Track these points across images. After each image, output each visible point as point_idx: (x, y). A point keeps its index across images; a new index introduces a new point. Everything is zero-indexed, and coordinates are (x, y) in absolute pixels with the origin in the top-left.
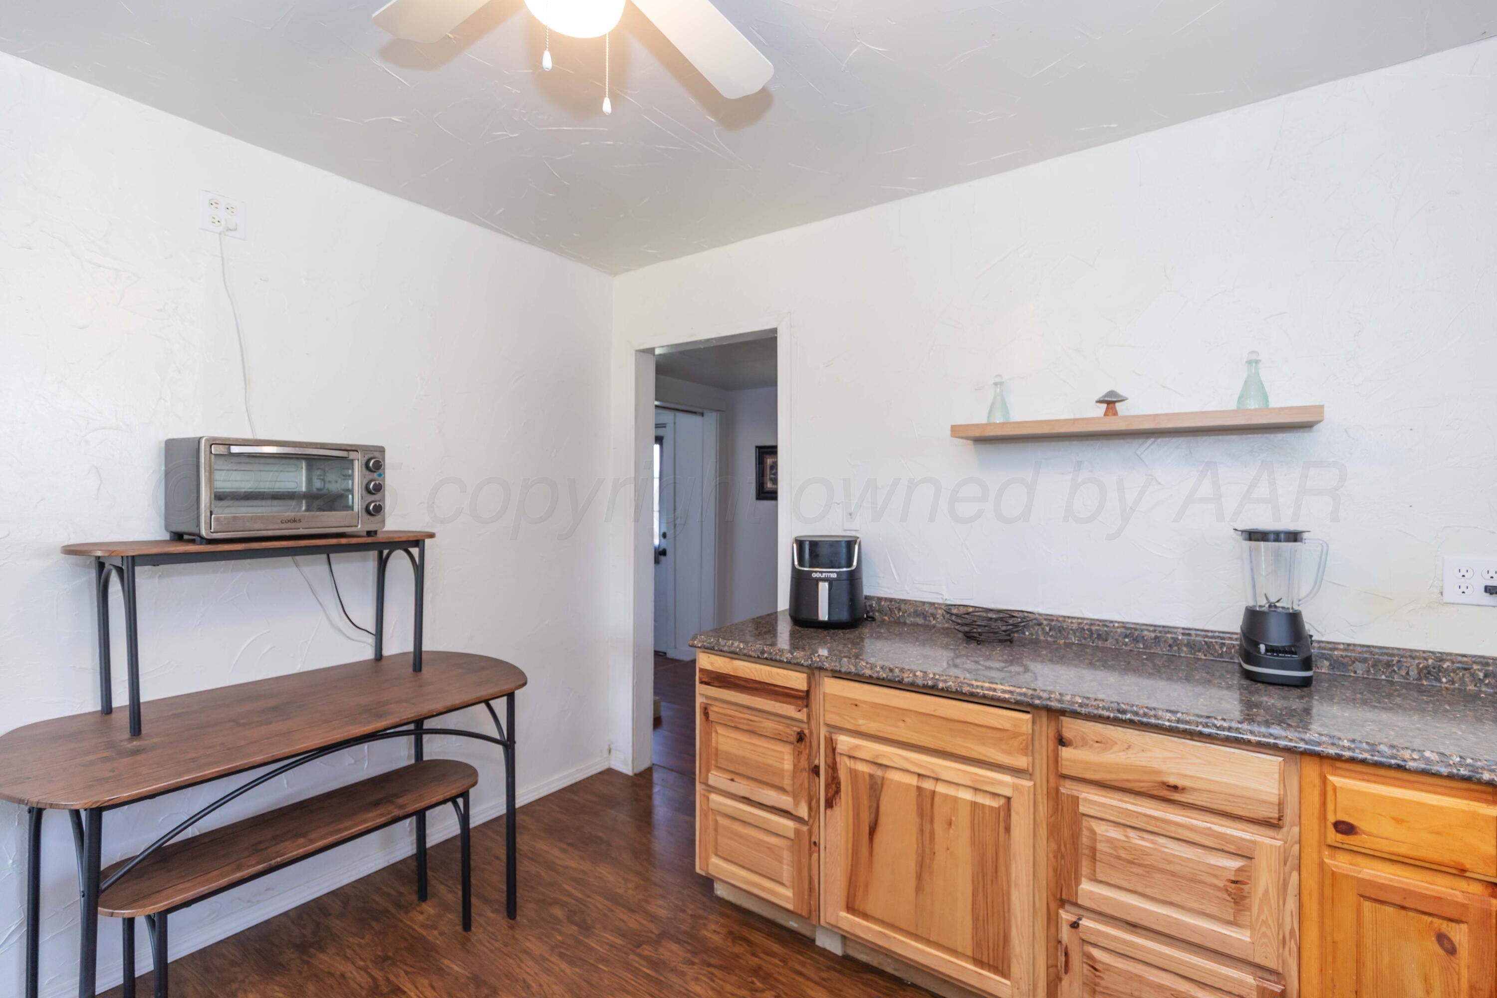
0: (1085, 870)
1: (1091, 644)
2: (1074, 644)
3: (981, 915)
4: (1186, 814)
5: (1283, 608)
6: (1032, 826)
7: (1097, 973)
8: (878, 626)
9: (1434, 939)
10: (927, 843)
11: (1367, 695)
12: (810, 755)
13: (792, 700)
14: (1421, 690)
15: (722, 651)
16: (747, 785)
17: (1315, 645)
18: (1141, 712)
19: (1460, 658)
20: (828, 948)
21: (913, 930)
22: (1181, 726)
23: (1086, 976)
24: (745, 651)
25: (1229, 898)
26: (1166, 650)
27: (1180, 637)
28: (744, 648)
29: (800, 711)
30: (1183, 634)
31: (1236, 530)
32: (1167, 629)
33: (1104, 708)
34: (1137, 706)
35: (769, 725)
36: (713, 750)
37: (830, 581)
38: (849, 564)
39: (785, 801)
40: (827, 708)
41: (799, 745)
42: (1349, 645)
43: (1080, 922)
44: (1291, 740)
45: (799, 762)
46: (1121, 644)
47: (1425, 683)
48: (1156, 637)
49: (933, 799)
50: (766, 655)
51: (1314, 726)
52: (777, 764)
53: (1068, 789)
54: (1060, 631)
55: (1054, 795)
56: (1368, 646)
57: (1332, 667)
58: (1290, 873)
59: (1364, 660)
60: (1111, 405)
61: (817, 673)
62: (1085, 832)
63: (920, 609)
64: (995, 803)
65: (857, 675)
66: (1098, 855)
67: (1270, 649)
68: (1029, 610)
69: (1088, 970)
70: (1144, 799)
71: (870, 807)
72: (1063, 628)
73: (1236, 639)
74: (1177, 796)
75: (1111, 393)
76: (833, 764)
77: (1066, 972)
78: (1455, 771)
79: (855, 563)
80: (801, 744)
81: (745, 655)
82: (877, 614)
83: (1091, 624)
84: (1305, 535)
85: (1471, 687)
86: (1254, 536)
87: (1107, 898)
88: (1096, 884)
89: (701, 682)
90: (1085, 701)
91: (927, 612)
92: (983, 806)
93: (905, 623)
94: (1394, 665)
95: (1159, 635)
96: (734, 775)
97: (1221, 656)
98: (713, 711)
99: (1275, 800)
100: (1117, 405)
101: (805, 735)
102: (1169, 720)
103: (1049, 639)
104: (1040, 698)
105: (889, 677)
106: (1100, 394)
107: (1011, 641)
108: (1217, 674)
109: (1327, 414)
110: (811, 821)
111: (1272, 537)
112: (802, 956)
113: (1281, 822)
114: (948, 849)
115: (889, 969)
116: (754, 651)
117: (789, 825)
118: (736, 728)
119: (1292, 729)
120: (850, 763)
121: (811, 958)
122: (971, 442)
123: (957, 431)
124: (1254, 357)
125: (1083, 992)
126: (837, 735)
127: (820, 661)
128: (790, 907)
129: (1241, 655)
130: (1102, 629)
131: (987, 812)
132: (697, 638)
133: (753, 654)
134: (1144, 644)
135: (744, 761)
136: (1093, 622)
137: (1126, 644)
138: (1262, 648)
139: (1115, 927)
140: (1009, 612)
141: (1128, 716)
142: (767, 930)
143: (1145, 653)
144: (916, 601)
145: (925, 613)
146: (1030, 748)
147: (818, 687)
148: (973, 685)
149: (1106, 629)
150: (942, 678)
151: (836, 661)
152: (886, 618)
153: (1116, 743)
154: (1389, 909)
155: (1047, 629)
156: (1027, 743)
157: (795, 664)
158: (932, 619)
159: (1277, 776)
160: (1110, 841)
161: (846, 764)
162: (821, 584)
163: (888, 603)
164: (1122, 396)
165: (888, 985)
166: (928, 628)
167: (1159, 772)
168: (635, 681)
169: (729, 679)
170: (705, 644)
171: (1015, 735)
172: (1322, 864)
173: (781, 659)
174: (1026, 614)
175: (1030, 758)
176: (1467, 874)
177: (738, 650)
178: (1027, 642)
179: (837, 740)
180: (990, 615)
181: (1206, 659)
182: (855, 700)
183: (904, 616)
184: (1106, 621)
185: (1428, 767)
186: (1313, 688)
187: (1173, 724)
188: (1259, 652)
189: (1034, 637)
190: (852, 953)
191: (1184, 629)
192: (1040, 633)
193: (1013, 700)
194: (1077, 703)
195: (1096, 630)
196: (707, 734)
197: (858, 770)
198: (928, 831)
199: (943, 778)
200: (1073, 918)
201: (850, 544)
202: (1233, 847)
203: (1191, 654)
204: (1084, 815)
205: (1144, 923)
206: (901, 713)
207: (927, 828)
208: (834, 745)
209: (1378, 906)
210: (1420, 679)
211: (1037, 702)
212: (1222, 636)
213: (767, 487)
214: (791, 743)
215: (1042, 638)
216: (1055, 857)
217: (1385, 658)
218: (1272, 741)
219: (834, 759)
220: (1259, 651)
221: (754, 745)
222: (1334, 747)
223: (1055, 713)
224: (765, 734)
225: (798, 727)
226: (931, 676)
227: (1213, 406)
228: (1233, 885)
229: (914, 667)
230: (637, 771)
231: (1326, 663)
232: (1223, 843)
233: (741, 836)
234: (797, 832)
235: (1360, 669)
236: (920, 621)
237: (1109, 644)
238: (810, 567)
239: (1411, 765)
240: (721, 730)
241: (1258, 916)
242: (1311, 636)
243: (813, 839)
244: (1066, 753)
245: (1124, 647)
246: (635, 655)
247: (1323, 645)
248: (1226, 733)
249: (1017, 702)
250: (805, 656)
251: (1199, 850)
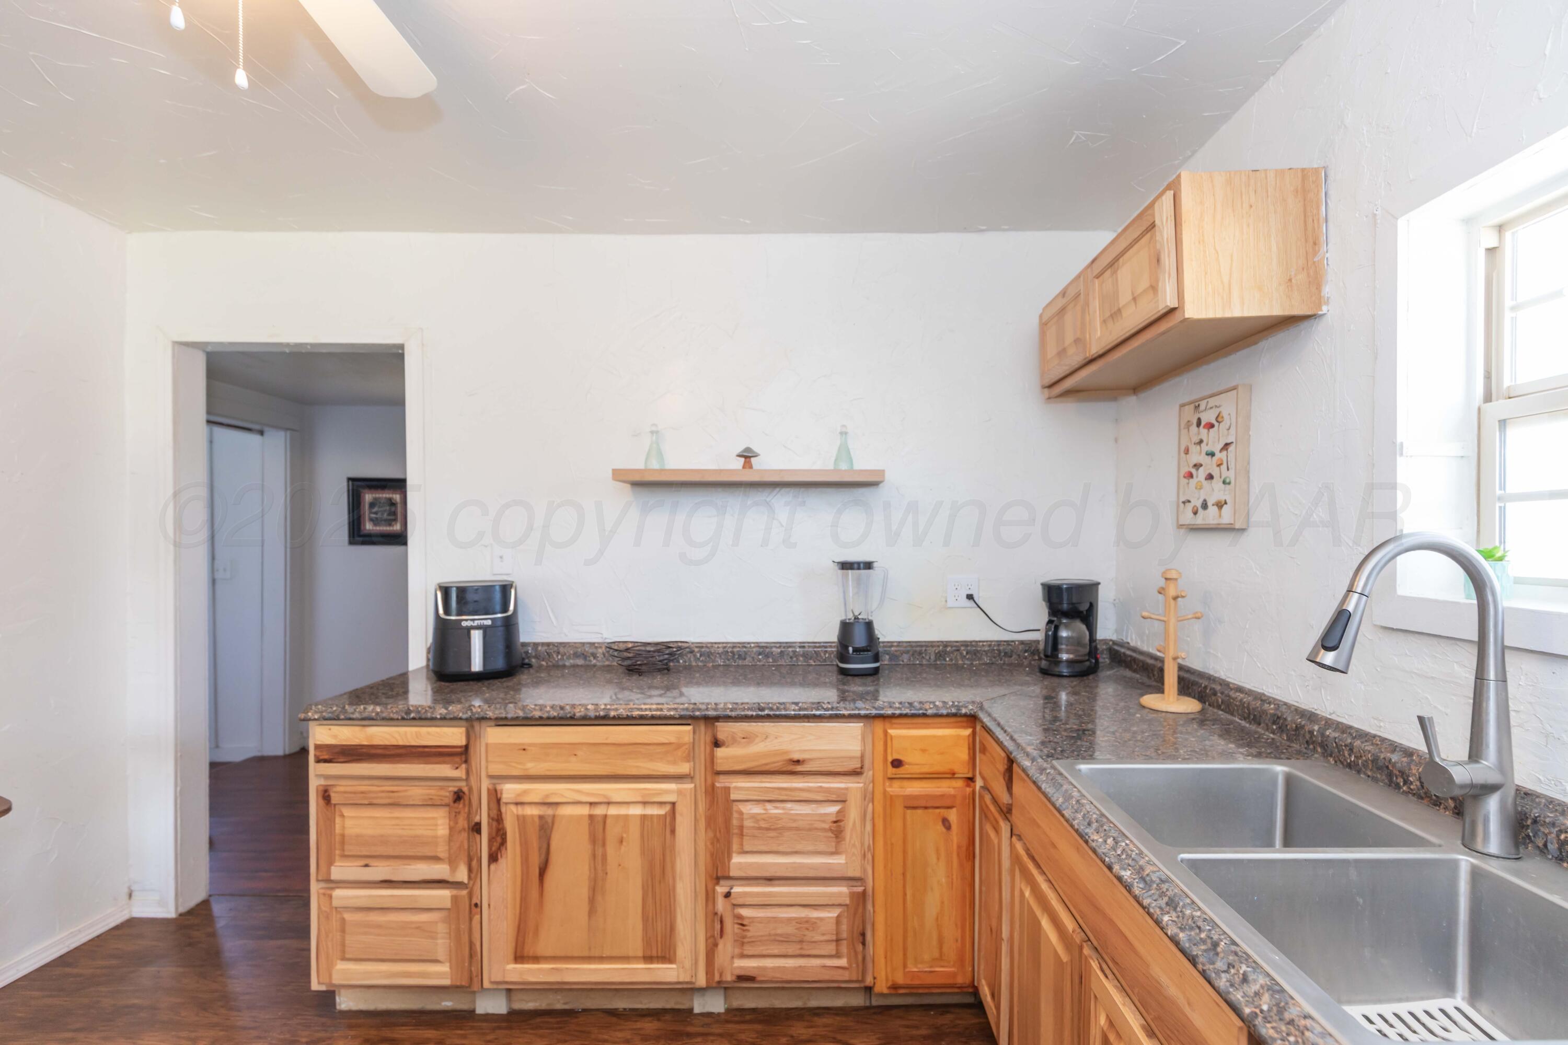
0: (735, 847)
1: (733, 664)
2: (720, 665)
3: (651, 915)
4: (806, 780)
5: (863, 619)
6: (693, 823)
7: (745, 928)
8: (537, 672)
9: (940, 823)
10: (599, 867)
11: (909, 675)
12: (469, 813)
13: (447, 759)
14: (936, 667)
15: (350, 719)
16: (388, 866)
17: (881, 645)
18: (775, 707)
19: (955, 644)
20: (491, 1011)
21: (586, 954)
22: (802, 713)
23: (737, 934)
24: (384, 715)
25: (833, 835)
26: (788, 662)
27: (798, 650)
28: (382, 712)
29: (457, 768)
30: (800, 647)
31: (834, 562)
32: (789, 645)
33: (749, 709)
34: (772, 703)
35: (417, 792)
36: (338, 839)
37: (484, 628)
38: (505, 608)
39: (440, 870)
40: (490, 759)
41: (456, 805)
42: (899, 642)
43: (732, 891)
44: (867, 709)
45: (457, 823)
46: (756, 661)
47: (938, 663)
48: (782, 652)
49: (605, 823)
50: (412, 715)
51: (880, 698)
52: (429, 833)
53: (722, 782)
54: (709, 656)
55: (711, 791)
56: (909, 642)
57: (890, 659)
58: (868, 805)
59: (907, 652)
60: (748, 460)
61: (476, 724)
62: (735, 815)
63: (579, 650)
64: (661, 811)
65: (526, 718)
66: (745, 831)
67: (856, 650)
68: (683, 640)
69: (739, 928)
70: (778, 777)
71: (540, 849)
72: (711, 653)
73: (834, 646)
74: (799, 768)
75: (748, 449)
76: (498, 815)
77: (721, 936)
78: (950, 711)
79: (512, 607)
80: (459, 804)
81: (383, 719)
82: (533, 660)
83: (734, 647)
84: (875, 565)
85: (960, 662)
86: (846, 566)
87: (751, 864)
88: (744, 855)
89: (318, 761)
90: (735, 706)
91: (587, 652)
92: (652, 816)
93: (564, 666)
94: (922, 653)
95: (783, 650)
96: (367, 860)
97: (825, 660)
98: (336, 792)
99: (859, 754)
100: (752, 459)
101: (464, 793)
102: (794, 710)
103: (700, 664)
104: (699, 710)
105: (560, 715)
106: (739, 449)
107: (668, 670)
108: (823, 674)
109: (888, 476)
110: (471, 882)
111: (856, 566)
112: (461, 1029)
113: (862, 770)
114: (620, 865)
115: (559, 1006)
116: (397, 712)
117: (443, 895)
118: (370, 804)
119: (868, 702)
120: (517, 810)
121: (472, 1028)
122: (629, 486)
123: (618, 475)
124: (844, 430)
125: (734, 948)
126: (502, 785)
127: (482, 711)
128: (447, 982)
129: (838, 658)
130: (741, 650)
131: (655, 821)
132: (311, 709)
133: (395, 716)
134: (773, 659)
135: (384, 840)
136: (735, 645)
137: (760, 661)
138: (851, 649)
139: (758, 885)
140: (665, 644)
141: (766, 712)
142: (414, 1021)
143: (773, 666)
144: (575, 643)
145: (585, 654)
146: (692, 755)
147: (478, 740)
148: (642, 709)
149: (744, 649)
150: (613, 707)
151: (500, 708)
152: (544, 663)
153: (757, 736)
154: (919, 811)
155: (698, 655)
156: (689, 751)
157: (451, 719)
158: (592, 658)
159: (860, 737)
160: (754, 817)
161: (512, 812)
162: (472, 632)
163: (546, 648)
164: (756, 453)
165: (558, 1020)
166: (588, 667)
167: (787, 752)
168: (179, 789)
169: (361, 750)
170: (324, 714)
171: (679, 746)
172: (885, 792)
173: (434, 716)
174: (680, 644)
175: (692, 763)
176: (956, 776)
177: (374, 714)
178: (681, 669)
179: (502, 790)
180: (649, 648)
181: (816, 665)
182: (523, 744)
183: (563, 659)
184: (744, 643)
185: (937, 712)
186: (880, 675)
187: (797, 713)
188: (849, 653)
189: (687, 664)
190: (517, 1006)
191: (800, 643)
192: (692, 659)
193: (677, 716)
194: (729, 708)
195: (738, 651)
196: (328, 823)
197: (526, 815)
198: (600, 854)
199: (614, 800)
200: (725, 890)
201: (506, 589)
202: (834, 796)
203: (805, 662)
204: (734, 801)
205: (778, 874)
206: (572, 748)
207: (599, 852)
208: (499, 796)
209: (914, 811)
210: (935, 661)
211: (697, 713)
212: (825, 645)
213: (365, 529)
214: (447, 805)
215: (694, 664)
216: (712, 844)
217: (918, 649)
218: (857, 712)
219: (499, 810)
220: (848, 651)
221: (397, 818)
222: (891, 709)
223: (710, 720)
224: (411, 803)
225: (454, 787)
226: (603, 707)
227: (817, 466)
228: (835, 825)
229: (584, 702)
230: (182, 910)
231: (887, 657)
232: (829, 795)
233: (379, 926)
234: (455, 899)
235: (905, 658)
236: (580, 662)
237: (748, 662)
238: (459, 614)
239: (930, 712)
240: (347, 812)
241: (850, 841)
242: (879, 639)
243: (475, 900)
244: (720, 752)
245: (758, 663)
246: (179, 754)
247: (885, 644)
248: (831, 712)
249: (681, 717)
250: (463, 708)
251: (814, 806)
